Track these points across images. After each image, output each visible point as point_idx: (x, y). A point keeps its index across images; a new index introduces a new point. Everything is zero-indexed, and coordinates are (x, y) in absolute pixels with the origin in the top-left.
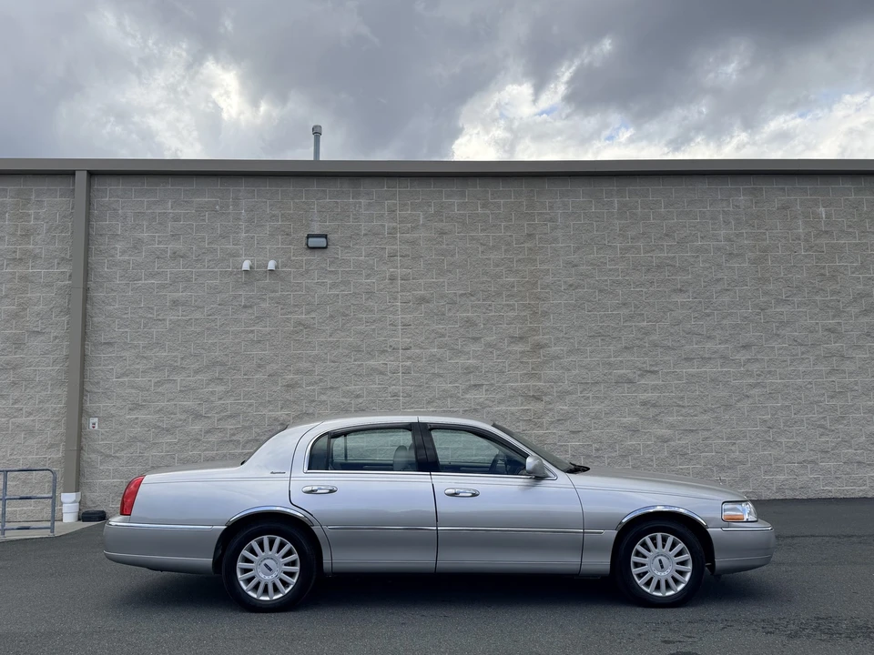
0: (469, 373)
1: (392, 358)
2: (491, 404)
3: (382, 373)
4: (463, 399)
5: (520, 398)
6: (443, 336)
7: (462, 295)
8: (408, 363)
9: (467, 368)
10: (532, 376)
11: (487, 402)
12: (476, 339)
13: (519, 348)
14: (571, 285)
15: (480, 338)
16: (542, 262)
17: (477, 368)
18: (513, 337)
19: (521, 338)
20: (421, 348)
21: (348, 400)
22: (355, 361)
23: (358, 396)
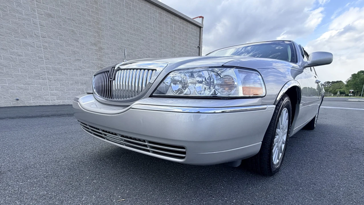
0: (75, 54)
1: (37, 40)
2: (85, 68)
3: (32, 46)
4: (73, 64)
5: (96, 67)
6: (62, 35)
7: (68, 19)
8: (46, 44)
9: (74, 52)
10: (99, 59)
11: (83, 67)
12: (77, 41)
13: (94, 48)
14: (111, 28)
15: (79, 40)
16: (101, 15)
17: (78, 52)
18: (91, 43)
19: (94, 44)
20: (51, 38)
21: (15, 57)
22: (15, 37)
23: (20, 56)
